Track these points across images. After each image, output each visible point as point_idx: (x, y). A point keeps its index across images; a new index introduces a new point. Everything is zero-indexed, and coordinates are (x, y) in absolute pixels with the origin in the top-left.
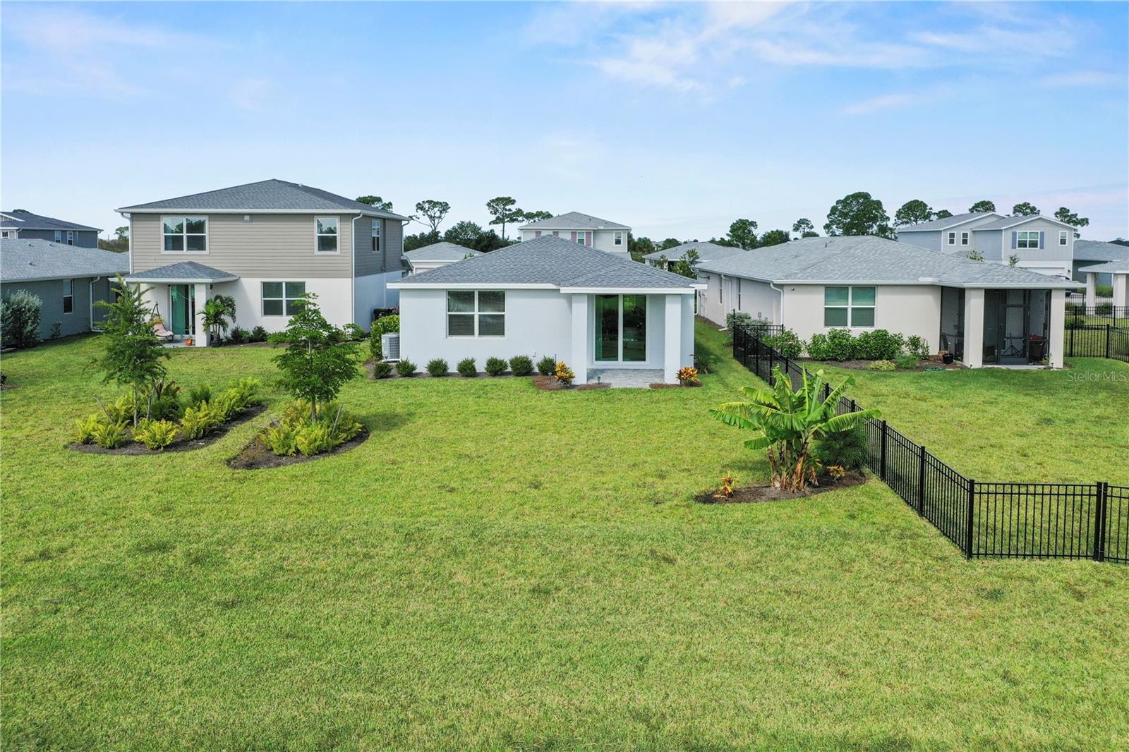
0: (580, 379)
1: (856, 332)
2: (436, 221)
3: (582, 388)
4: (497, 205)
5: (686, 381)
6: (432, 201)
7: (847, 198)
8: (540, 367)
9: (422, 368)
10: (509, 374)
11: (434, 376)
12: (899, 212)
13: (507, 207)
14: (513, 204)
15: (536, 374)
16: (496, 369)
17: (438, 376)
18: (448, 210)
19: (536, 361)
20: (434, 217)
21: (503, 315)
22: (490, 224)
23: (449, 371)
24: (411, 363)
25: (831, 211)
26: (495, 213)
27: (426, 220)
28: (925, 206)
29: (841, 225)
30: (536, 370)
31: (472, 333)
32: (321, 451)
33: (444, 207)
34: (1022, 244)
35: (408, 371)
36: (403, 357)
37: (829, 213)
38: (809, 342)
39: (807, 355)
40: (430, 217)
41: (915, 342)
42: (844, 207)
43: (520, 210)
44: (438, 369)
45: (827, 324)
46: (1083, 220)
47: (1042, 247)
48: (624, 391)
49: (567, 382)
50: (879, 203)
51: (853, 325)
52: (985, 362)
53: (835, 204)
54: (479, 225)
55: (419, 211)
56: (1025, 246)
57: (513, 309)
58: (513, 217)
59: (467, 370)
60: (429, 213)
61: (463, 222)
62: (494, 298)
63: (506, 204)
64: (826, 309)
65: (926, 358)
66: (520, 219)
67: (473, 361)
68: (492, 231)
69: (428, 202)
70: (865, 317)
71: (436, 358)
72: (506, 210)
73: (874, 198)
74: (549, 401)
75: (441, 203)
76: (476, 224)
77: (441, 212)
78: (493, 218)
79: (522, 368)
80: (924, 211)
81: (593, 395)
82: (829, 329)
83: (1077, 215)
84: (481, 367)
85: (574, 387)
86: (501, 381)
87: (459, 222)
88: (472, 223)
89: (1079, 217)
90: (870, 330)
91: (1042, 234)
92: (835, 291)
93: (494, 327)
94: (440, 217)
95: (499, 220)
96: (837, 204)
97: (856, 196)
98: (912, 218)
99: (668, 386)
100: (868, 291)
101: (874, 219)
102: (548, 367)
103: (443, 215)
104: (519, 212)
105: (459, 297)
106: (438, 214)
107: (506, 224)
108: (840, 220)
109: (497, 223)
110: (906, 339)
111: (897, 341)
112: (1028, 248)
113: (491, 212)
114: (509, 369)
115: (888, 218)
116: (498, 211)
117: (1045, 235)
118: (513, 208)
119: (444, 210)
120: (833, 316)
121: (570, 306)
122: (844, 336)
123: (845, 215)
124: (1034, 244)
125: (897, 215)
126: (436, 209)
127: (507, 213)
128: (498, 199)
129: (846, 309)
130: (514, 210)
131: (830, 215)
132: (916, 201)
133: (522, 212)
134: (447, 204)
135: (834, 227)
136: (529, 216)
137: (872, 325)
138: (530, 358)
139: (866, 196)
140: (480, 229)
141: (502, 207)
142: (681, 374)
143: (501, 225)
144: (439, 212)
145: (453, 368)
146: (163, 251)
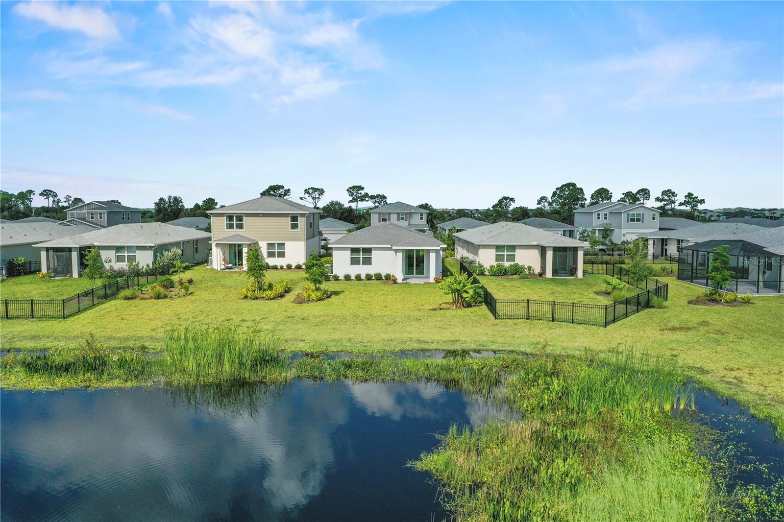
0: (400, 281)
1: (507, 264)
2: (317, 200)
3: (401, 284)
4: (353, 190)
5: (437, 281)
6: (314, 188)
7: (563, 186)
8: (385, 277)
9: (342, 277)
10: (373, 279)
11: (346, 280)
12: (592, 196)
13: (359, 192)
14: (363, 190)
15: (383, 280)
16: (369, 277)
17: (348, 280)
18: (324, 193)
19: (383, 275)
20: (315, 198)
21: (371, 257)
22: (349, 202)
23: (351, 279)
24: (337, 275)
25: (553, 194)
26: (352, 196)
27: (310, 199)
28: (608, 191)
29: (558, 203)
30: (384, 278)
31: (360, 264)
32: (320, 300)
33: (321, 192)
34: (633, 220)
35: (336, 278)
36: (334, 273)
37: (551, 195)
38: (489, 268)
39: (488, 274)
40: (313, 198)
41: (529, 268)
42: (560, 192)
43: (367, 193)
44: (348, 278)
45: (496, 261)
46: (701, 200)
47: (643, 222)
48: (414, 284)
49: (395, 281)
50: (581, 189)
51: (507, 261)
52: (553, 275)
53: (555, 190)
54: (342, 203)
55: (306, 194)
56: (634, 221)
57: (375, 254)
58: (363, 198)
59: (358, 278)
60: (312, 195)
61: (333, 202)
62: (368, 251)
63: (358, 190)
64: (496, 255)
65: (534, 274)
66: (367, 199)
67: (360, 275)
68: (350, 207)
69: (312, 188)
70: (511, 258)
71: (347, 273)
72: (358, 193)
73: (578, 186)
74: (388, 288)
75: (319, 189)
76: (341, 202)
77: (319, 195)
78: (351, 198)
79: (378, 277)
80: (607, 195)
81: (404, 285)
82: (496, 263)
83: (697, 197)
84: (363, 277)
85: (397, 283)
86: (371, 282)
87: (330, 201)
88: (338, 202)
89: (699, 198)
90: (512, 263)
91: (643, 214)
92: (499, 248)
93: (368, 261)
94: (319, 198)
95: (354, 200)
96: (556, 190)
97: (568, 185)
98: (600, 199)
99: (431, 283)
100: (513, 248)
101: (578, 199)
102: (388, 277)
103: (320, 197)
104: (366, 195)
105: (354, 251)
106: (317, 196)
107: (358, 202)
108: (558, 200)
109: (353, 202)
110: (526, 267)
111: (523, 268)
112: (635, 222)
113: (349, 195)
114: (374, 278)
115: (586, 199)
116: (353, 194)
117: (645, 215)
118: (363, 192)
119: (321, 193)
120: (499, 258)
121: (396, 254)
122: (502, 266)
123: (560, 197)
124: (638, 220)
125: (591, 198)
126: (316, 193)
127: (359, 195)
128: (354, 187)
129: (504, 255)
130: (363, 194)
131: (553, 196)
132: (603, 189)
133: (368, 195)
134: (323, 190)
135: (554, 204)
136: (372, 197)
137: (514, 261)
138: (381, 273)
139: (574, 185)
140: (343, 205)
141: (355, 191)
142: (435, 278)
143: (356, 203)
144: (318, 195)
145: (353, 278)
146: (226, 230)
